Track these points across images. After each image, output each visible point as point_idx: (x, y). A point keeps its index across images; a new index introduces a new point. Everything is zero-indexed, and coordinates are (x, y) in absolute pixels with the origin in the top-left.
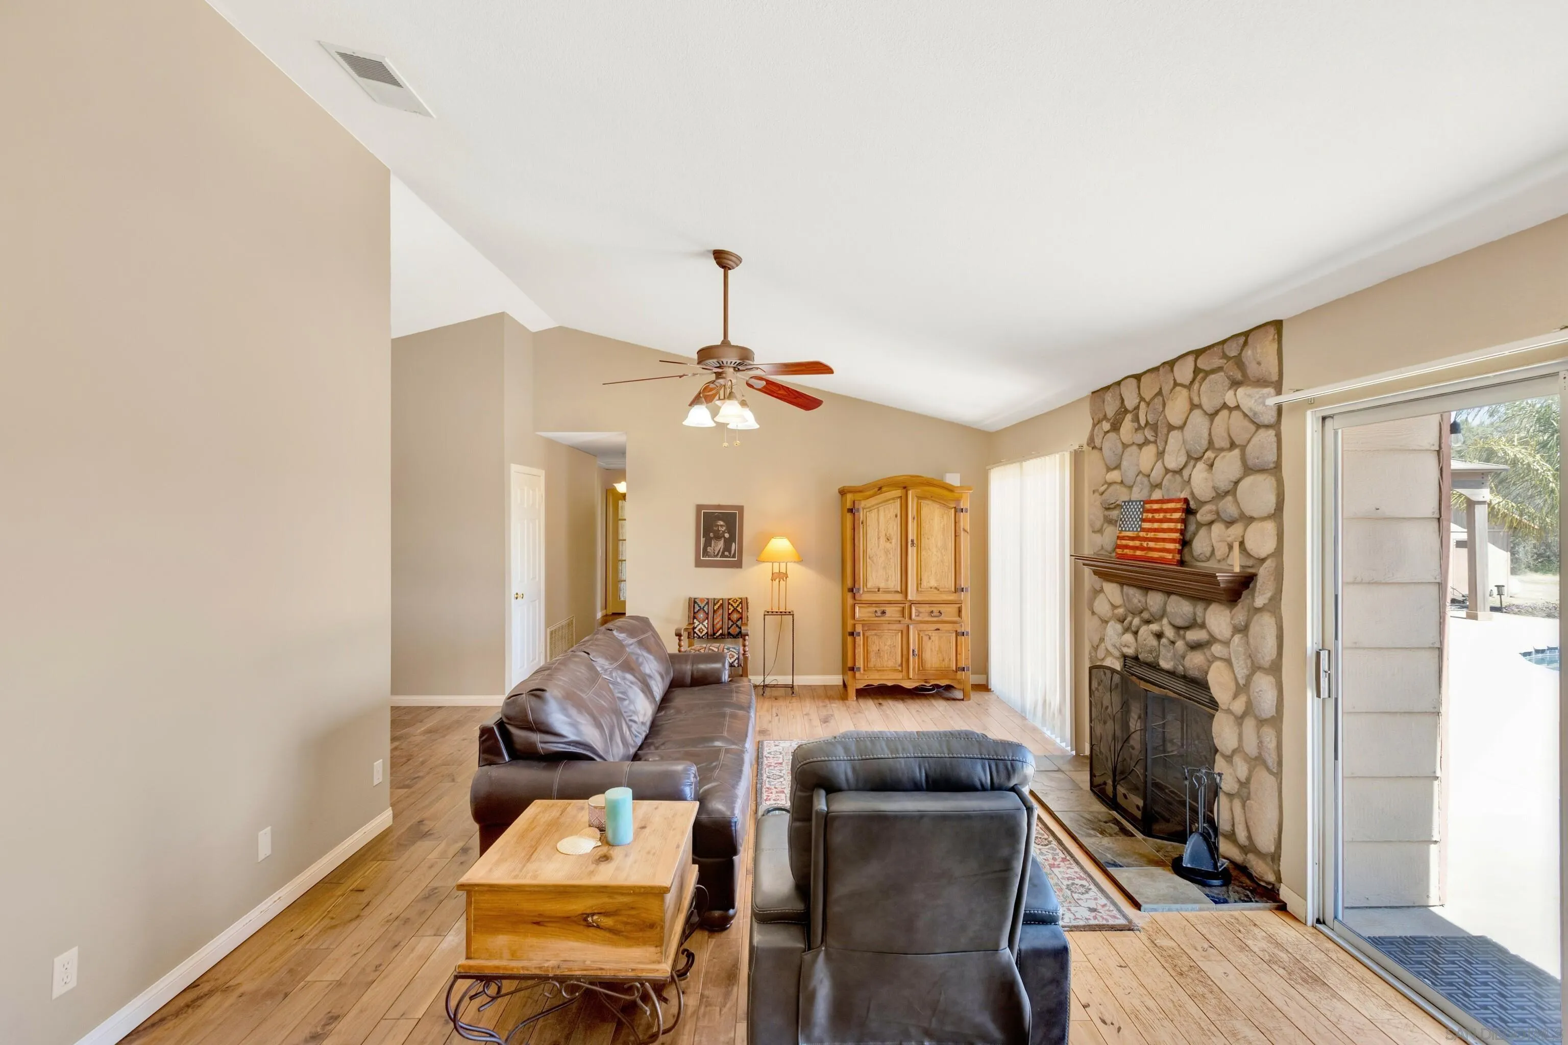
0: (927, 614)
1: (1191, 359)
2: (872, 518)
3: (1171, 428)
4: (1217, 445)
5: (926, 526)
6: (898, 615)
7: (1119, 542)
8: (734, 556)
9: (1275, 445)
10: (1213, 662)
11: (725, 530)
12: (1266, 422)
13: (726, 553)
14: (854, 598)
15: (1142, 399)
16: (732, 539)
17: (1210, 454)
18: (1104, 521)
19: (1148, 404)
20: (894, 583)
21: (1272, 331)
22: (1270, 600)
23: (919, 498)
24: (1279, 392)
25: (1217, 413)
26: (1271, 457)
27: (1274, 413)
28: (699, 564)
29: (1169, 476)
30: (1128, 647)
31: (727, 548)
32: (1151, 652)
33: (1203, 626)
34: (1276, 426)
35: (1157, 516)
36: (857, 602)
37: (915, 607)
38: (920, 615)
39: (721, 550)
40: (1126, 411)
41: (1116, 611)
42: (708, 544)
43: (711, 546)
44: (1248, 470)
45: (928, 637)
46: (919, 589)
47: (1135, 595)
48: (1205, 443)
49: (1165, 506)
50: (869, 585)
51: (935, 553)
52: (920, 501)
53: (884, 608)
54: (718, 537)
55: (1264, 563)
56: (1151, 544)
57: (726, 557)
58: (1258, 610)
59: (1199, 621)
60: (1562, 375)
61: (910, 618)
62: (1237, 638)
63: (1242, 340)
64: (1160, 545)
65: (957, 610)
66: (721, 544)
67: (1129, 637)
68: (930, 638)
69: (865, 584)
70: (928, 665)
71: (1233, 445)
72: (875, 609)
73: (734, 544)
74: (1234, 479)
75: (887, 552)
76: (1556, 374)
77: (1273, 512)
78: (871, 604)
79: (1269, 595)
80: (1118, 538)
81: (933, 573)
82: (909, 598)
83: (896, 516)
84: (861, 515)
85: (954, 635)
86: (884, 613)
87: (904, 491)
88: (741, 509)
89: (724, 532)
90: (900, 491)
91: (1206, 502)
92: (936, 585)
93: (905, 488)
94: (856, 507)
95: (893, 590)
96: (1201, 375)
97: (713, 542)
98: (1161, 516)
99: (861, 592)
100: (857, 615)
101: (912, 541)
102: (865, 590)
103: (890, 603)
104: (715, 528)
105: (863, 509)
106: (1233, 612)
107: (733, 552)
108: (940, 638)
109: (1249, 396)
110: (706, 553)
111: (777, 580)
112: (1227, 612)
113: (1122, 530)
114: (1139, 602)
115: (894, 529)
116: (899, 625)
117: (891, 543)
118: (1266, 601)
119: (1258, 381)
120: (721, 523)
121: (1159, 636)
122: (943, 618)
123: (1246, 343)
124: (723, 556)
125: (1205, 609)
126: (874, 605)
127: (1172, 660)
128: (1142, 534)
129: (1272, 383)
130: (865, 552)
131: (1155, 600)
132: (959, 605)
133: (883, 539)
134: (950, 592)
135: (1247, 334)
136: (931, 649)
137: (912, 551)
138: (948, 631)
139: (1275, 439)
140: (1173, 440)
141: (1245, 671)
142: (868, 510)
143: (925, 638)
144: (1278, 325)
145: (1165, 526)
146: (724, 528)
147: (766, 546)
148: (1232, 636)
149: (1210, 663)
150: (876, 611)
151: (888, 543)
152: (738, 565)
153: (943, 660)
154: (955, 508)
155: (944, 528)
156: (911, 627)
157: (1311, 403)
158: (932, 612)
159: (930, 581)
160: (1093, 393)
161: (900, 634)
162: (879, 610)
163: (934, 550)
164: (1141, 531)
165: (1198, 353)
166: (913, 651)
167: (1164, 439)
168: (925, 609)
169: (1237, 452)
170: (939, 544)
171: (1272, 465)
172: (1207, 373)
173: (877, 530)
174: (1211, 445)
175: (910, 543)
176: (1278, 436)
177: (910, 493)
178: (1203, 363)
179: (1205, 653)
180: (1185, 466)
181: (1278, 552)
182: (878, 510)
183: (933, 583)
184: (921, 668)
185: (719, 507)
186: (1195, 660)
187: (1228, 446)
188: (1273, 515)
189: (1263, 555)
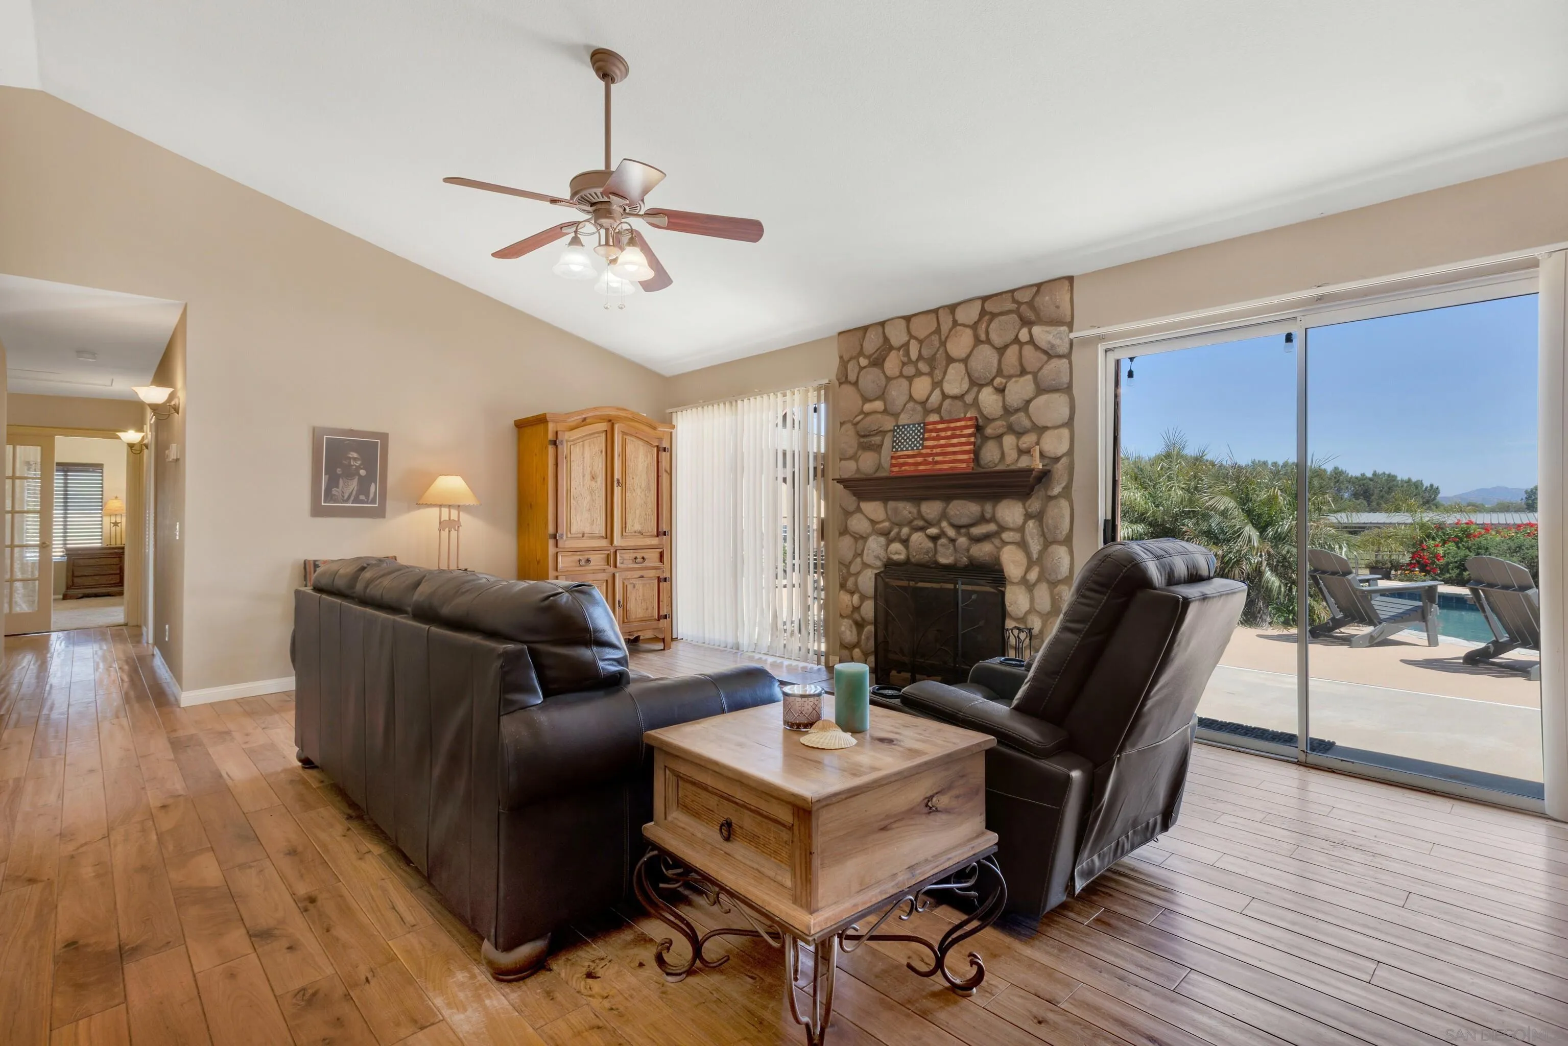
0: (631, 561)
1: (979, 303)
2: (576, 452)
3: (950, 360)
4: (1005, 373)
5: (630, 464)
6: (602, 563)
7: (894, 461)
8: (373, 502)
9: (1068, 371)
10: (1002, 547)
11: (361, 465)
12: (1061, 353)
13: (362, 497)
14: (557, 546)
15: (912, 337)
16: (371, 477)
17: (998, 381)
18: (858, 447)
19: (921, 342)
20: (599, 528)
21: (1067, 283)
22: (1064, 488)
23: (624, 433)
24: (1071, 331)
25: (1006, 347)
26: (1066, 379)
27: (1068, 346)
28: (317, 511)
29: (948, 401)
30: (900, 554)
31: (363, 488)
32: (927, 553)
33: (993, 519)
34: (1068, 356)
35: (943, 434)
36: (561, 550)
37: (621, 553)
38: (625, 562)
39: (354, 493)
40: (891, 348)
41: (878, 526)
42: (333, 482)
43: (338, 487)
44: (1041, 390)
45: (632, 585)
46: (624, 534)
47: (906, 509)
48: (994, 371)
49: (952, 425)
50: (574, 530)
51: (639, 494)
52: (625, 437)
53: (588, 556)
54: (350, 474)
55: (1058, 462)
56: (938, 458)
57: (362, 502)
58: (1055, 497)
59: (988, 516)
60: (1299, 319)
61: (615, 566)
62: (1031, 524)
63: (1035, 289)
64: (948, 458)
65: (658, 555)
66: (354, 485)
67: (896, 546)
68: (634, 587)
69: (569, 529)
70: (633, 616)
71: (1023, 372)
72: (578, 558)
73: (373, 485)
74: (1027, 398)
75: (592, 492)
76: (1295, 318)
77: (1066, 421)
78: (575, 551)
79: (1063, 485)
80: (892, 458)
81: (637, 516)
82: (616, 543)
83: (601, 452)
84: (564, 449)
85: (656, 581)
86: (588, 561)
87: (610, 424)
88: (384, 437)
89: (358, 468)
90: (605, 424)
91: (994, 420)
92: (640, 529)
93: (610, 421)
94: (560, 438)
95: (597, 535)
96: (987, 317)
97: (341, 481)
98: (949, 433)
99: (565, 538)
100: (560, 565)
101: (618, 480)
102: (569, 535)
103: (594, 550)
104: (346, 462)
105: (567, 441)
106: (1027, 504)
107: (372, 495)
108: (644, 585)
109: (1047, 332)
110: (329, 496)
111: (447, 530)
112: (1020, 505)
113: (897, 450)
114: (910, 513)
115: (599, 466)
116: (604, 574)
117: (596, 482)
118: (1061, 490)
119: (1051, 322)
120: (355, 455)
121: (934, 539)
122: (646, 564)
123: (1038, 292)
124: (357, 500)
125: (994, 507)
126: (579, 553)
127: (952, 556)
128: (924, 451)
129: (1066, 323)
130: (569, 491)
131: (931, 509)
132: (661, 550)
133: (588, 477)
134: (652, 536)
135: (1039, 286)
136: (636, 599)
137: (617, 490)
138: (650, 578)
139: (1068, 366)
140: (953, 371)
141: (1039, 547)
142: (572, 443)
143: (630, 587)
144: (1070, 279)
145: (955, 441)
146: (359, 462)
147: (430, 486)
148: (1025, 523)
149: (999, 549)
150: (580, 561)
151: (593, 482)
152: (380, 513)
153: (647, 609)
154: (658, 446)
155: (647, 467)
156: (617, 575)
157: (1101, 338)
158: (636, 558)
159: (635, 525)
160: (840, 333)
161: (605, 584)
162: (583, 558)
163: (638, 491)
164: (923, 449)
165: (985, 299)
166: (619, 602)
167: (943, 370)
168: (630, 555)
169: (1029, 377)
170: (643, 486)
171: (1065, 386)
172: (993, 316)
173: (581, 466)
174: (1000, 373)
175: (616, 483)
176: (1070, 363)
177: (616, 427)
178: (989, 306)
179: (993, 543)
180: (967, 392)
181: (1070, 452)
182: (583, 446)
183: (638, 527)
184: (626, 621)
185: (351, 432)
186: (982, 551)
187: (1019, 373)
188: (1067, 423)
189: (1059, 454)
